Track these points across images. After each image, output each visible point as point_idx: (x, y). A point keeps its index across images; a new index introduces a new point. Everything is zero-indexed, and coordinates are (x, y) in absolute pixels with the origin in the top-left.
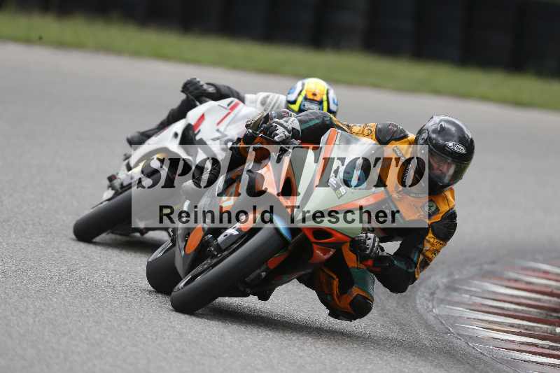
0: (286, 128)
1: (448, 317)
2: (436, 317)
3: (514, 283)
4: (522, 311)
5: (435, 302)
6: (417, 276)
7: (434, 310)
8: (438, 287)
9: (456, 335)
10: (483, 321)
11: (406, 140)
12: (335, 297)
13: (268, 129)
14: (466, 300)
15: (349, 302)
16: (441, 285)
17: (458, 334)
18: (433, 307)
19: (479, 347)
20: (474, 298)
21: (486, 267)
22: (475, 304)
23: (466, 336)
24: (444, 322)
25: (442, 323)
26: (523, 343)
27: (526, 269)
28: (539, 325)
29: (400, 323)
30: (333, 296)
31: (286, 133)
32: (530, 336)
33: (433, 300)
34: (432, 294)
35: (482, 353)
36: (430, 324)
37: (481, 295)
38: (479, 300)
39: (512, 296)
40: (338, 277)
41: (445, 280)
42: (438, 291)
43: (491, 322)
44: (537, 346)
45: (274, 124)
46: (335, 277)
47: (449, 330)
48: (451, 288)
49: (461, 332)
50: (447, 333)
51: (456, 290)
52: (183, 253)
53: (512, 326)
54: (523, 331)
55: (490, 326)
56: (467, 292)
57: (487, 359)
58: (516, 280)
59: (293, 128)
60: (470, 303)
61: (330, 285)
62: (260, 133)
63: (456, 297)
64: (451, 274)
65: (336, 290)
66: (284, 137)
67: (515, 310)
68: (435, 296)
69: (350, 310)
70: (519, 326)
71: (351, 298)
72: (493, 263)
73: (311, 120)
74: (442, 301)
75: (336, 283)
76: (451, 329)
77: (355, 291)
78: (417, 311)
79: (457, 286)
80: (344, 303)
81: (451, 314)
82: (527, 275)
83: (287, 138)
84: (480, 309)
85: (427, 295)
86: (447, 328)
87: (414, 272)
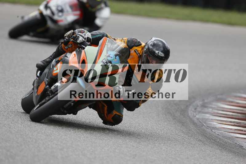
0: (83, 37)
1: (203, 119)
2: (198, 119)
3: (231, 103)
4: (235, 116)
5: (197, 112)
6: (140, 105)
7: (197, 116)
8: (198, 106)
9: (207, 127)
10: (218, 120)
11: (140, 46)
12: (105, 115)
13: (75, 37)
14: (210, 111)
15: (112, 117)
16: (199, 105)
17: (208, 126)
18: (196, 115)
19: (217, 132)
20: (214, 110)
21: (219, 97)
22: (214, 113)
23: (211, 127)
24: (201, 121)
25: (200, 122)
26: (236, 130)
27: (236, 97)
28: (243, 121)
29: (182, 122)
30: (104, 115)
31: (83, 39)
32: (239, 126)
33: (196, 112)
34: (195, 109)
35: (218, 135)
36: (195, 122)
37: (217, 109)
38: (216, 111)
39: (230, 109)
40: (107, 106)
41: (201, 103)
42: (198, 108)
43: (221, 121)
44: (242, 131)
45: (78, 35)
46: (106, 105)
47: (203, 125)
48: (204, 106)
49: (209, 126)
50: (202, 126)
51: (206, 107)
52: (36, 94)
53: (231, 122)
54: (236, 124)
55: (222, 122)
56: (211, 107)
57: (220, 137)
58: (232, 102)
59: (88, 38)
60: (212, 112)
61: (103, 109)
62: (72, 39)
63: (206, 110)
64: (203, 100)
65: (106, 112)
66: (82, 41)
67: (232, 115)
68: (197, 110)
69: (112, 121)
70: (234, 122)
71: (113, 116)
72: (222, 94)
73: (97, 35)
74: (200, 112)
75: (106, 108)
76: (204, 124)
77: (115, 113)
78: (189, 117)
79: (206, 105)
80: (110, 118)
81: (204, 118)
82: (237, 99)
83: (84, 42)
84: (216, 115)
85: (193, 110)
86: (202, 124)
87: (139, 103)
